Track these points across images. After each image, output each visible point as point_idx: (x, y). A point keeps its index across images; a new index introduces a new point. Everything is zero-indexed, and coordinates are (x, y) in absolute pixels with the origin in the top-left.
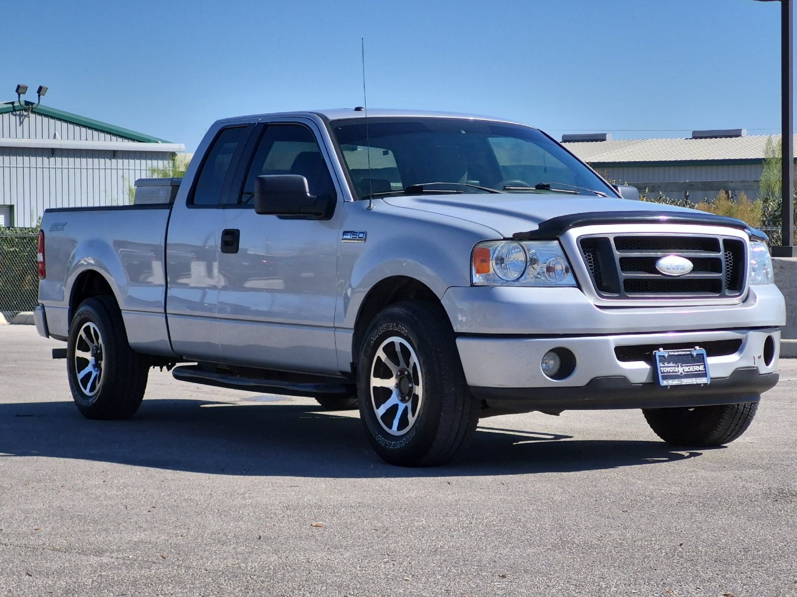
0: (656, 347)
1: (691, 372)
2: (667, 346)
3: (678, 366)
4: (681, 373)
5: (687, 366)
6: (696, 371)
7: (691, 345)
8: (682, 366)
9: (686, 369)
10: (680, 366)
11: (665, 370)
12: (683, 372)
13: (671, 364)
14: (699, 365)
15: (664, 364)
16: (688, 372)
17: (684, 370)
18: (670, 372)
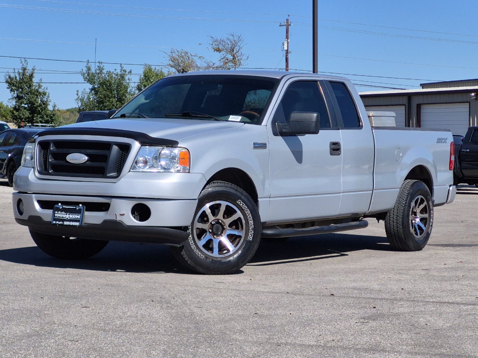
0: (57, 202)
1: (73, 218)
2: (63, 203)
3: (67, 214)
4: (67, 218)
5: (72, 215)
6: (76, 218)
7: (77, 204)
8: (69, 214)
9: (71, 216)
10: (68, 214)
11: (57, 215)
12: (68, 218)
13: (63, 213)
14: (78, 215)
15: (58, 212)
16: (71, 218)
17: (69, 217)
18: (60, 217)
